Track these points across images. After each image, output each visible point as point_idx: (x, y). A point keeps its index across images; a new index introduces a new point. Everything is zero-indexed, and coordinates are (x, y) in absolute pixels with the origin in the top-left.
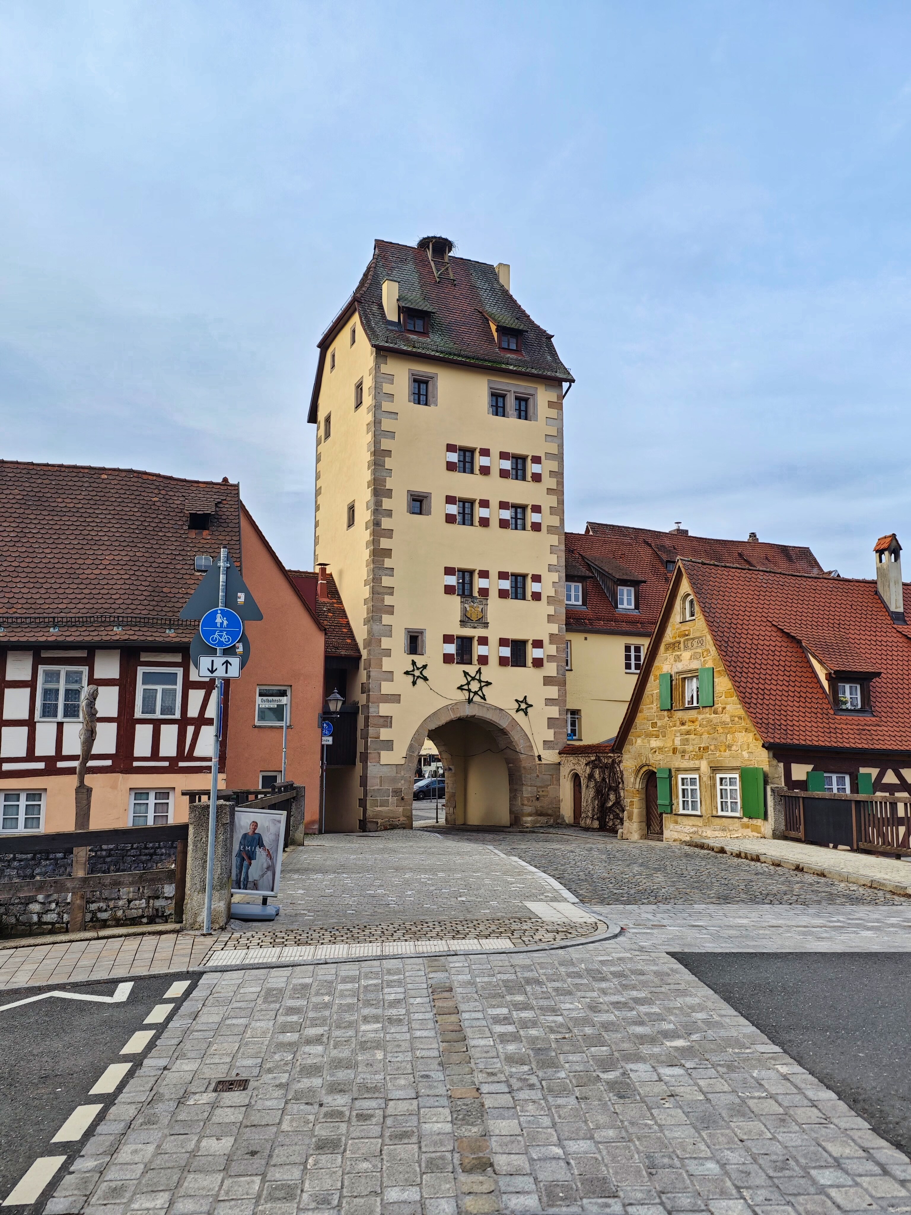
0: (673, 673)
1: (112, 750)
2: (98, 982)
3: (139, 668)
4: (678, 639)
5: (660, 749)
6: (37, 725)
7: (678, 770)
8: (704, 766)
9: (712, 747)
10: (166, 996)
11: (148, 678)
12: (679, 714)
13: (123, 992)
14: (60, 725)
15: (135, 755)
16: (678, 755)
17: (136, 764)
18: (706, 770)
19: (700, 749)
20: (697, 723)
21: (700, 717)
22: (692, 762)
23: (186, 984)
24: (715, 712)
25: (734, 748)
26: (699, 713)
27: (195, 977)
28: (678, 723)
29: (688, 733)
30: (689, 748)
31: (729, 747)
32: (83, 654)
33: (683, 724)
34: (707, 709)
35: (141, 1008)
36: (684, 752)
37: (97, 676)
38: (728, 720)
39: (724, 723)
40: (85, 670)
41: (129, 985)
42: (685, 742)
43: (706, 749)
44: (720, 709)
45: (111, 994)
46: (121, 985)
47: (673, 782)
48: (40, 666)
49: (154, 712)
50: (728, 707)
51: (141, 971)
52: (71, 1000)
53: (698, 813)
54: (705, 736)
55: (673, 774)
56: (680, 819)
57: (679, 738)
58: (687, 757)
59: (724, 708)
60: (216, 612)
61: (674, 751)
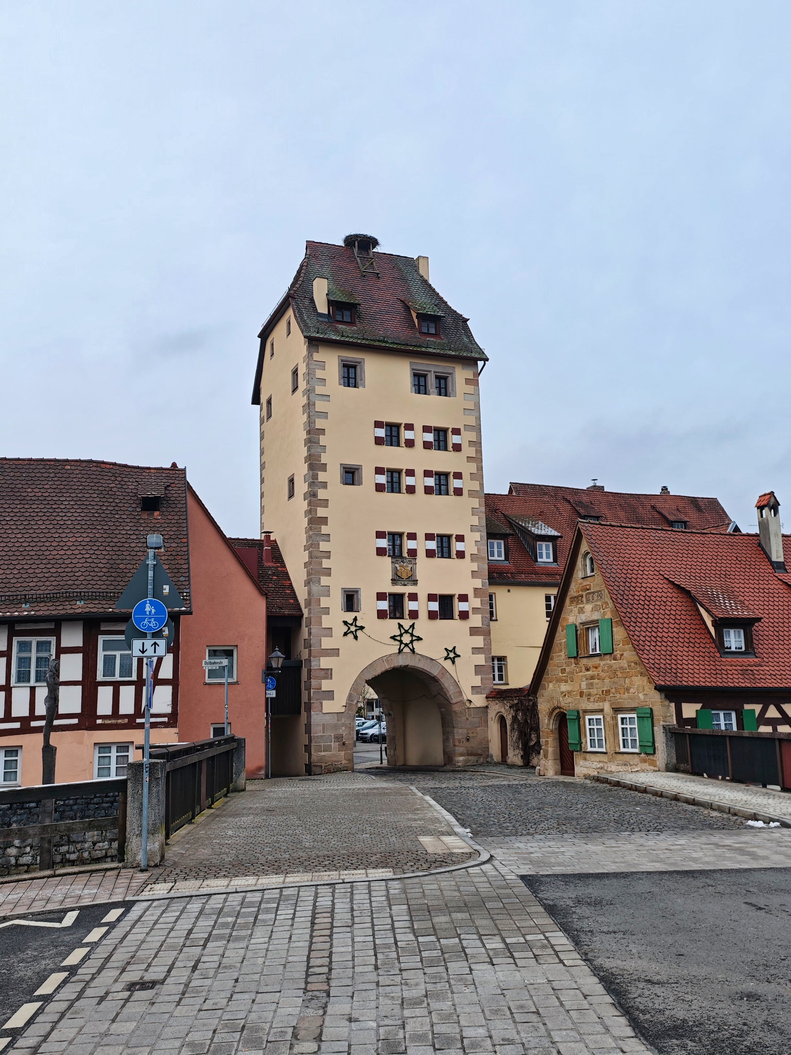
0: (578, 624)
1: (79, 711)
2: (50, 912)
3: (99, 636)
4: (580, 593)
5: (569, 692)
6: (13, 689)
7: (586, 712)
8: (607, 707)
9: (613, 690)
10: (104, 921)
11: (108, 645)
12: (584, 661)
13: (70, 919)
14: (33, 689)
15: (98, 714)
16: (585, 698)
17: (99, 721)
18: (609, 711)
19: (603, 691)
20: (600, 669)
21: (602, 663)
22: (596, 704)
23: (120, 911)
24: (615, 659)
25: (632, 690)
26: (601, 660)
27: (128, 905)
28: (584, 669)
29: (592, 678)
30: (594, 691)
31: (628, 690)
32: (52, 626)
33: (588, 670)
34: (608, 657)
35: (82, 931)
36: (589, 695)
37: (64, 644)
38: (626, 666)
39: (622, 668)
40: (53, 639)
41: (75, 914)
42: (590, 686)
43: (608, 692)
44: (619, 656)
45: (60, 920)
46: (69, 914)
47: (582, 723)
48: (14, 638)
49: (114, 676)
50: (625, 653)
51: (86, 902)
52: (28, 927)
53: (603, 750)
54: (607, 681)
55: (581, 715)
56: (588, 756)
57: (585, 683)
58: (592, 700)
59: (622, 655)
60: (146, 602)
61: (581, 694)
